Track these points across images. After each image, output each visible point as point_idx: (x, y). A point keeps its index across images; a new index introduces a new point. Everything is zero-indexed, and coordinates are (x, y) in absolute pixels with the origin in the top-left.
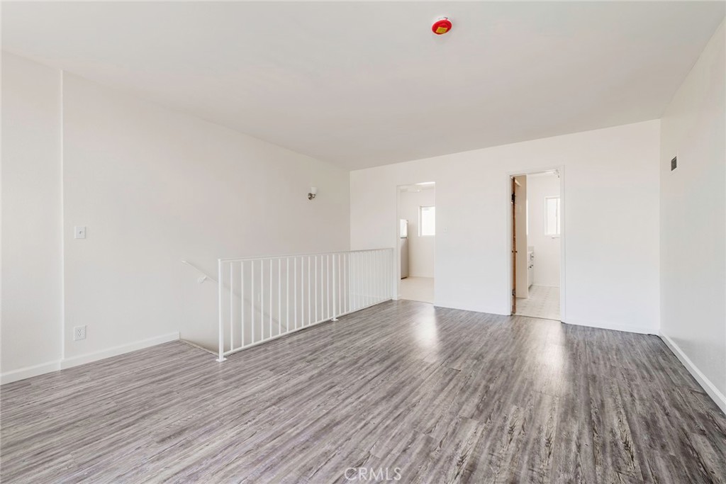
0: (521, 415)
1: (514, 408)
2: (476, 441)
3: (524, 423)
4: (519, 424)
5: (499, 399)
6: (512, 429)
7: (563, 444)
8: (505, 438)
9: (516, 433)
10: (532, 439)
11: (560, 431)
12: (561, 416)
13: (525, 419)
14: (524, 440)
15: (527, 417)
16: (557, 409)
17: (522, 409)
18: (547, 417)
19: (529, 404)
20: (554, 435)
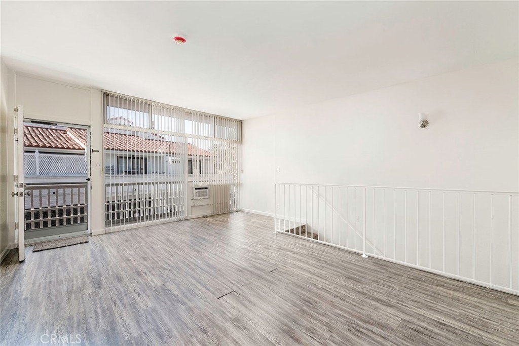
0: (142, 305)
1: (150, 305)
2: (149, 280)
3: (136, 302)
4: (138, 299)
5: (165, 303)
6: (139, 294)
7: (106, 307)
8: (138, 289)
9: (135, 295)
10: (125, 298)
11: (112, 314)
12: (116, 324)
13: (137, 304)
14: (128, 295)
15: (137, 306)
16: (122, 327)
17: (145, 308)
18: (125, 316)
19: (144, 315)
20: (114, 308)
